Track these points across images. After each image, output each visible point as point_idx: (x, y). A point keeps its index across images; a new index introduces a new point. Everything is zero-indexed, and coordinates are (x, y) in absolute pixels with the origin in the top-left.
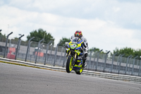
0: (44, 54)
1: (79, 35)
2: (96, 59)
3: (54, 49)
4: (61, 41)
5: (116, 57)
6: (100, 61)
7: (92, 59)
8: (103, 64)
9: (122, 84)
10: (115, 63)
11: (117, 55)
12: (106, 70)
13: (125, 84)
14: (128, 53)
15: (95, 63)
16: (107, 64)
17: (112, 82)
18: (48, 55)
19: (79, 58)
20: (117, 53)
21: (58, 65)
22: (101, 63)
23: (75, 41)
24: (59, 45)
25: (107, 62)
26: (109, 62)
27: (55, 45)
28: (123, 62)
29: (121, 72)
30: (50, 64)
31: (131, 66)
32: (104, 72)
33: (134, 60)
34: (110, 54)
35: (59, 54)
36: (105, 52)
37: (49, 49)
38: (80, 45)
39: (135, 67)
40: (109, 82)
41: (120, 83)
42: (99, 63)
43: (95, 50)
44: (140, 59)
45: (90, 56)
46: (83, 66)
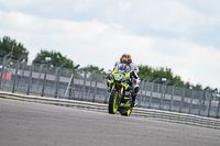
0: (13, 76)
1: (126, 60)
3: (27, 68)
4: (39, 56)
6: (100, 86)
8: (104, 90)
14: (143, 73)
18: (19, 77)
19: (127, 93)
21: (34, 93)
23: (121, 69)
24: (36, 62)
27: (30, 63)
30: (21, 91)
31: (148, 94)
32: (105, 102)
33: (153, 84)
35: (35, 75)
36: (108, 73)
37: (21, 68)
38: (128, 75)
39: (155, 95)
42: (98, 89)
43: (92, 69)
44: (162, 83)
45: (85, 79)
46: (132, 105)
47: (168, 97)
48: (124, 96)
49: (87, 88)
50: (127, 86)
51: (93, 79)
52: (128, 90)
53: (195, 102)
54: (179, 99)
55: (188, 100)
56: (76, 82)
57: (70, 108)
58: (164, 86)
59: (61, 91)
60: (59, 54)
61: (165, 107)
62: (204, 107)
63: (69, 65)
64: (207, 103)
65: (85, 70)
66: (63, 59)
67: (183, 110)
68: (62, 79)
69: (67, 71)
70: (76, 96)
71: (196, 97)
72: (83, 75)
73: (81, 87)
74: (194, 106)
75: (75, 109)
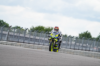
1: (57, 29)
2: (18, 34)
5: (32, 33)
6: (21, 35)
7: (16, 34)
8: (23, 37)
9: (37, 51)
10: (32, 37)
11: (33, 31)
12: (25, 42)
13: (39, 51)
14: (41, 29)
15: (18, 37)
17: (30, 50)
19: (57, 43)
20: (33, 30)
25: (26, 36)
26: (28, 36)
28: (37, 36)
29: (36, 43)
31: (43, 39)
32: (23, 43)
33: (45, 34)
34: (28, 30)
36: (24, 29)
38: (57, 35)
39: (46, 39)
40: (27, 50)
41: (35, 51)
42: (20, 37)
43: (17, 27)
44: (49, 34)
45: (14, 32)
46: (59, 48)
48: (56, 44)
49: (15, 36)
50: (57, 40)
51: (18, 32)
52: (57, 42)
53: (64, 42)
56: (10, 33)
57: (8, 45)
59: (3, 38)
60: (2, 21)
62: (68, 45)
63: (7, 26)
64: (70, 43)
65: (14, 28)
66: (4, 23)
68: (4, 32)
69: (6, 29)
70: (10, 40)
72: (13, 30)
73: (12, 36)
75: (10, 46)
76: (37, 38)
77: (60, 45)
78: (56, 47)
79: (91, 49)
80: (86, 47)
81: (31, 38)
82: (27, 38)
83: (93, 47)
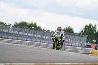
2: (2, 30)
5: (16, 28)
6: (5, 31)
8: (6, 33)
9: (20, 46)
10: (15, 32)
11: (16, 27)
12: (8, 37)
13: (22, 47)
14: (24, 25)
16: (9, 33)
17: (13, 46)
22: (5, 32)
23: (58, 33)
25: (10, 32)
29: (19, 38)
32: (7, 38)
33: (28, 30)
34: (11, 26)
36: (8, 25)
38: (60, 35)
39: (29, 35)
41: (18, 46)
43: (1, 23)
44: (32, 29)
46: (62, 47)
47: (35, 35)
48: (59, 43)
51: (1, 28)
52: (60, 41)
53: (47, 38)
54: (40, 36)
55: (44, 37)
58: (33, 31)
61: (34, 40)
67: (41, 41)
71: (47, 36)
74: (47, 40)
76: (20, 33)
77: (62, 44)
78: (59, 46)
79: (73, 44)
80: (68, 42)
81: (14, 34)
82: (11, 33)
83: (75, 42)
